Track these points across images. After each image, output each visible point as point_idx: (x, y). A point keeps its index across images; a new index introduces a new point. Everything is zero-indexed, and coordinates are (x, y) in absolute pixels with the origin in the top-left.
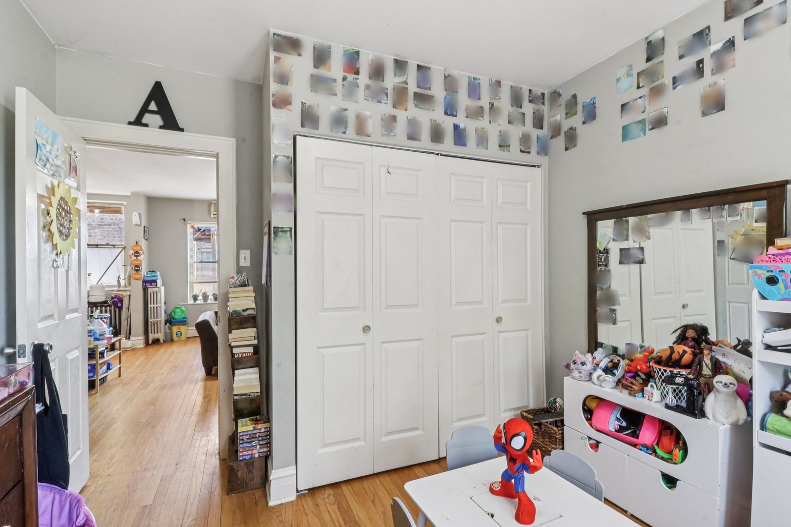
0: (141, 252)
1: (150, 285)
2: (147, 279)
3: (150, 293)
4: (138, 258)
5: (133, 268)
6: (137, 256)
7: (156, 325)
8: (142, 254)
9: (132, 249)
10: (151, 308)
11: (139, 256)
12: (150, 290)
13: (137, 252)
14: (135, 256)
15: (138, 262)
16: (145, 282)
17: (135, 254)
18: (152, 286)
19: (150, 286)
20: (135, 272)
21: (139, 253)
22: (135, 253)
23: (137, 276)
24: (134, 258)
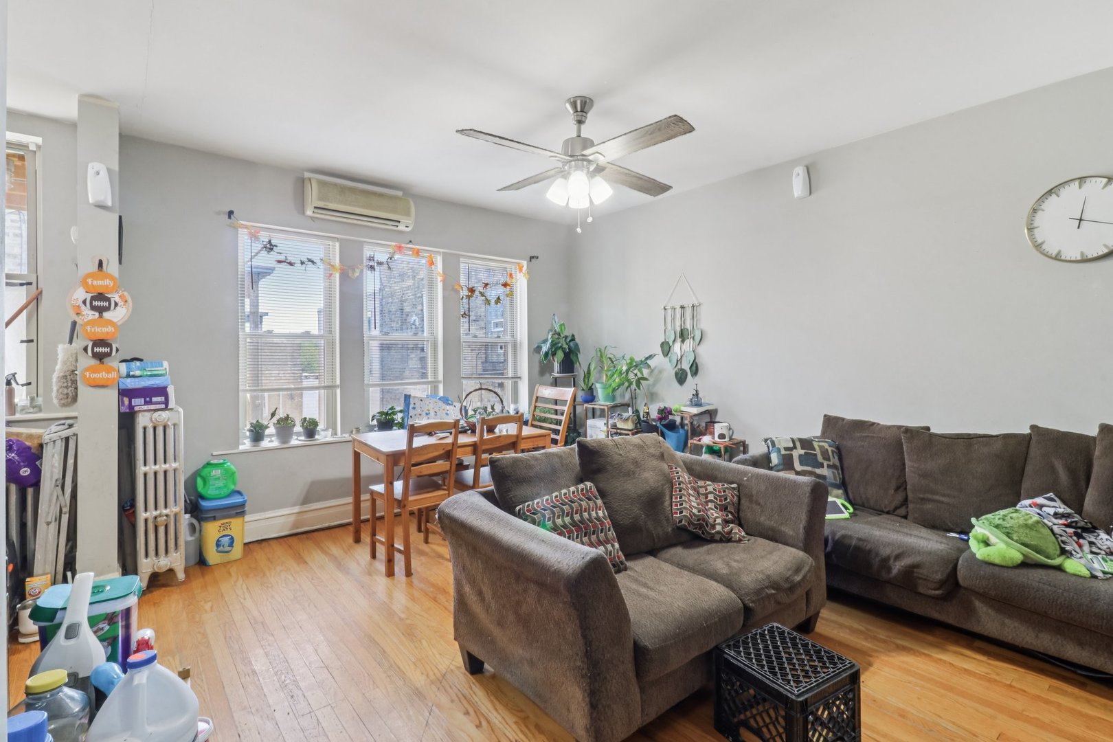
0: (115, 297)
1: (146, 403)
2: (130, 384)
3: (145, 428)
4: (106, 315)
5: (85, 349)
6: (101, 310)
7: (162, 530)
8: (121, 303)
9: (84, 283)
10: (145, 475)
11: (108, 309)
12: (143, 420)
13: (100, 296)
14: (93, 308)
15: (105, 330)
16: (124, 393)
17: (95, 303)
18: (152, 407)
19: (145, 407)
20: (94, 362)
21: (108, 300)
22: (93, 299)
23: (104, 375)
24: (91, 315)
